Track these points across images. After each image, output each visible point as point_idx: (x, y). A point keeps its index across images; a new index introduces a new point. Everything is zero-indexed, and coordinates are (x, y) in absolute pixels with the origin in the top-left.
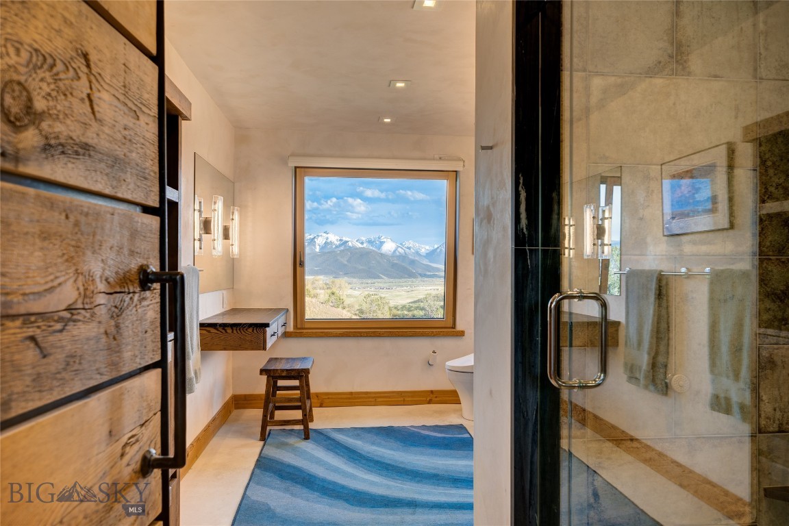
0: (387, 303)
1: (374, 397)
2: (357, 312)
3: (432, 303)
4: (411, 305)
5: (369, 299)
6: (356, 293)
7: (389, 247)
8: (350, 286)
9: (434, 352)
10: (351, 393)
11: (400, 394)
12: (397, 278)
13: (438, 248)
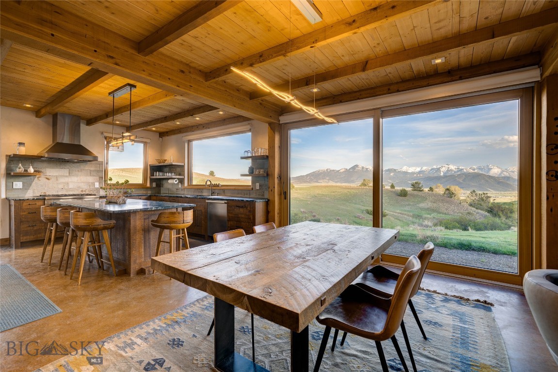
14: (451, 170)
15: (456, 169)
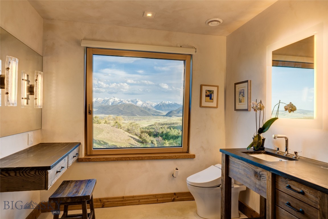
0: (139, 126)
1: (138, 199)
2: (127, 130)
3: (157, 126)
4: (149, 127)
5: (132, 125)
6: (126, 122)
7: (140, 103)
8: (124, 119)
9: (177, 169)
10: (123, 197)
11: (155, 196)
12: (143, 116)
13: (159, 104)
14: (116, 101)
15: (119, 100)
